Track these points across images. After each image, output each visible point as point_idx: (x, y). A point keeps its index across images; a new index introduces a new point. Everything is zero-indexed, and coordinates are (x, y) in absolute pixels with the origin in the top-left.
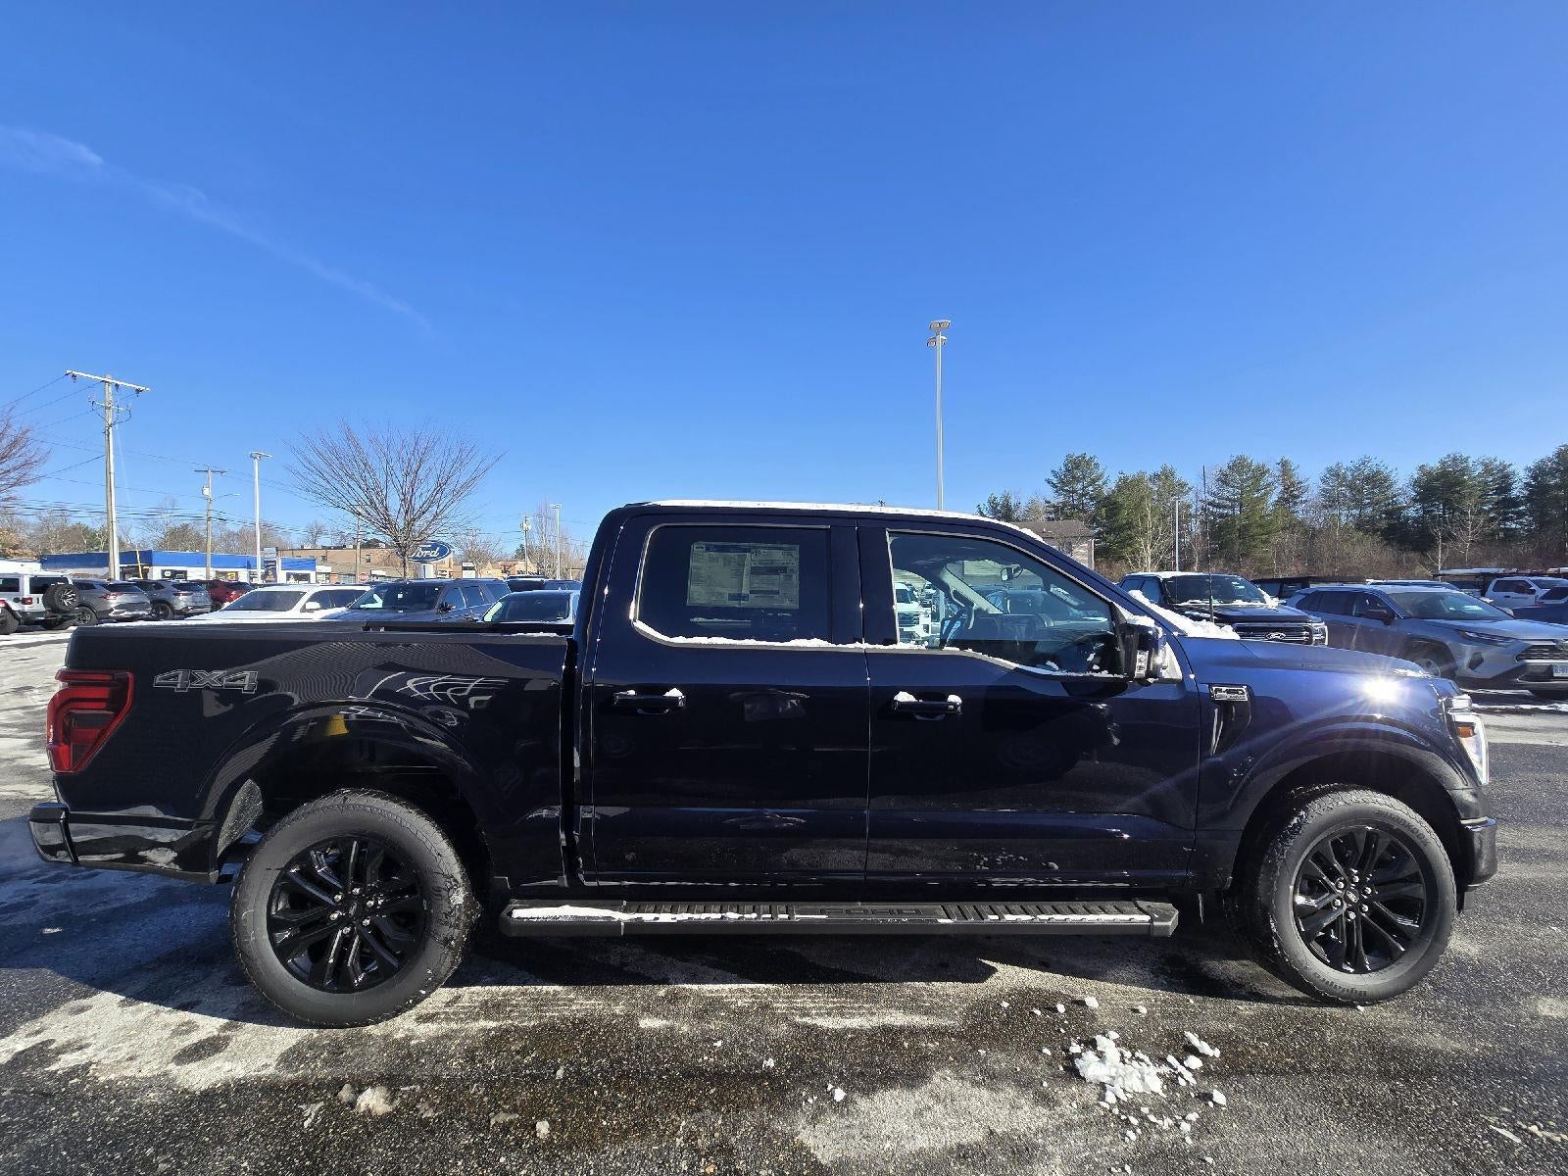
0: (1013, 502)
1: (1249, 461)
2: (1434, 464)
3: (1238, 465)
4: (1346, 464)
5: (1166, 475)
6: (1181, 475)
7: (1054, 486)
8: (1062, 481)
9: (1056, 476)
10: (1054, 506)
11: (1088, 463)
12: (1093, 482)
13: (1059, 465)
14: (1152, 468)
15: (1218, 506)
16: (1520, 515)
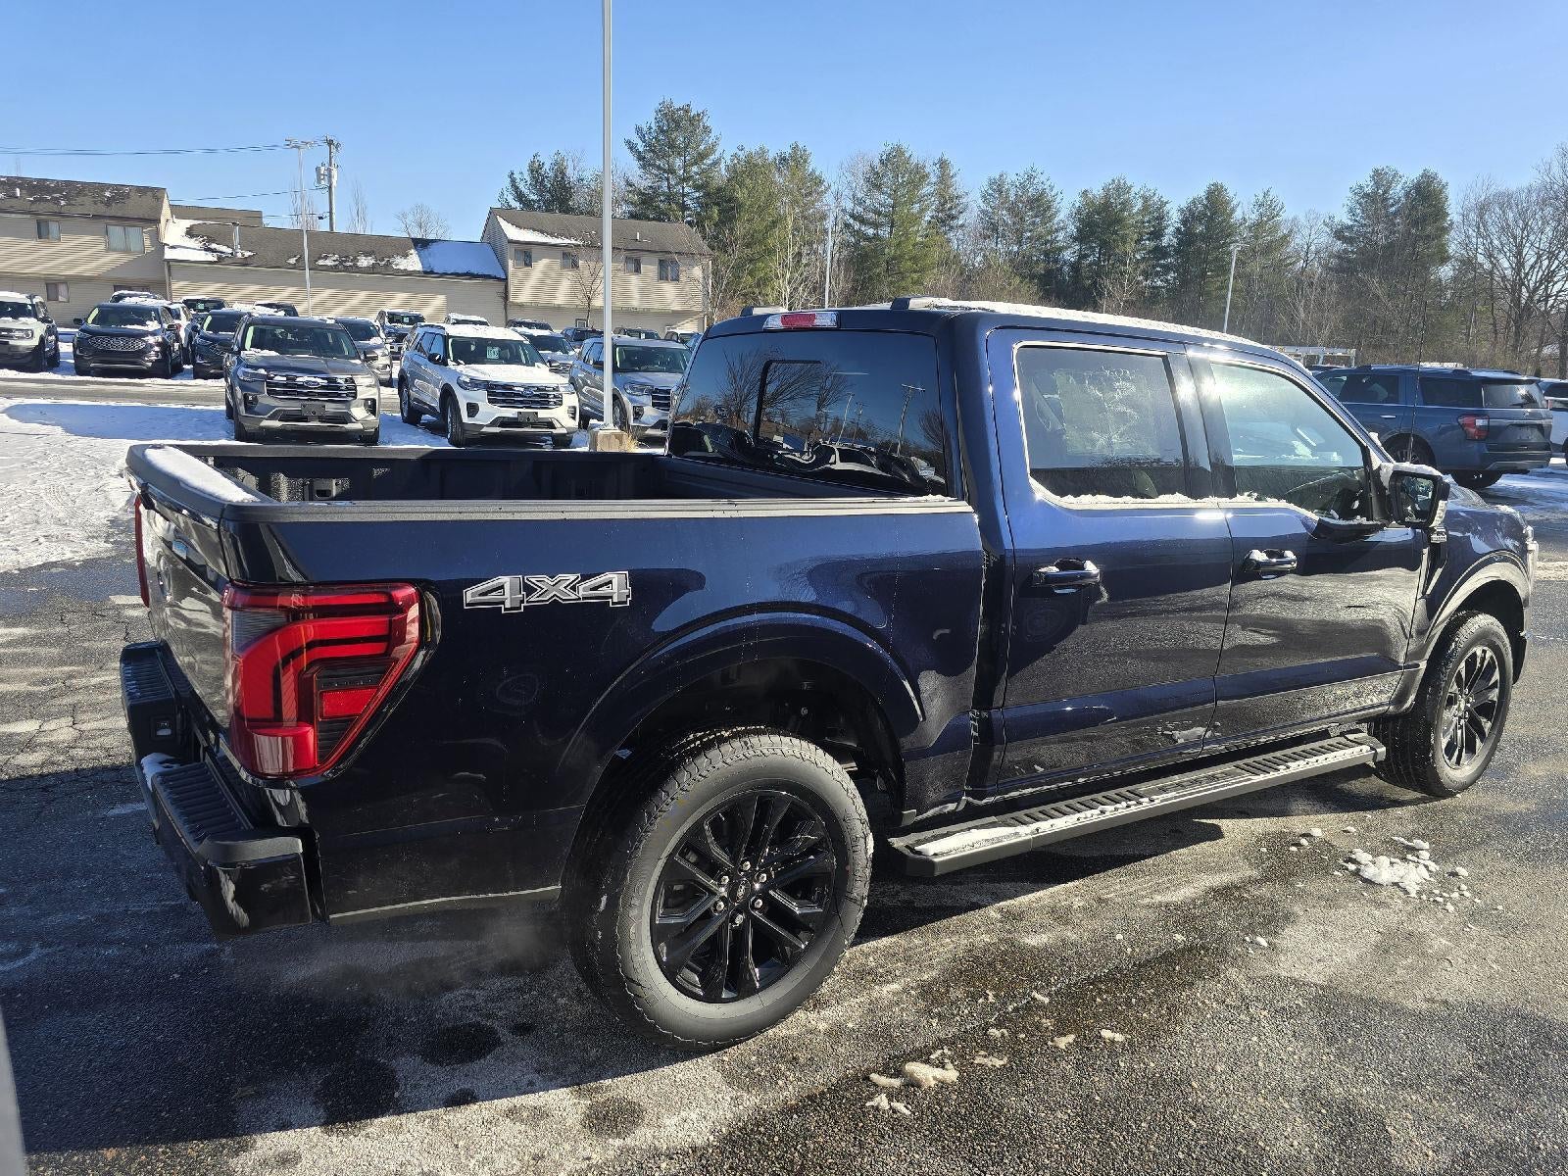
0: (572, 174)
1: (907, 155)
2: (1097, 191)
3: (894, 160)
4: (1011, 178)
5: (794, 161)
6: (815, 165)
7: (641, 158)
8: (651, 148)
9: (642, 137)
10: (641, 193)
11: (691, 120)
12: (702, 156)
13: (648, 119)
14: (776, 147)
15: (863, 221)
16: (1167, 269)
